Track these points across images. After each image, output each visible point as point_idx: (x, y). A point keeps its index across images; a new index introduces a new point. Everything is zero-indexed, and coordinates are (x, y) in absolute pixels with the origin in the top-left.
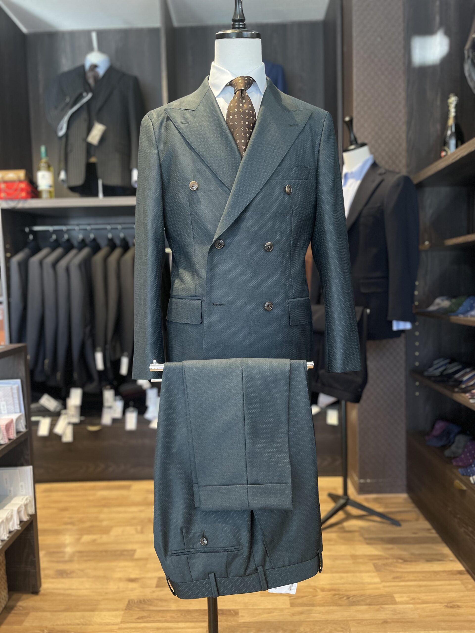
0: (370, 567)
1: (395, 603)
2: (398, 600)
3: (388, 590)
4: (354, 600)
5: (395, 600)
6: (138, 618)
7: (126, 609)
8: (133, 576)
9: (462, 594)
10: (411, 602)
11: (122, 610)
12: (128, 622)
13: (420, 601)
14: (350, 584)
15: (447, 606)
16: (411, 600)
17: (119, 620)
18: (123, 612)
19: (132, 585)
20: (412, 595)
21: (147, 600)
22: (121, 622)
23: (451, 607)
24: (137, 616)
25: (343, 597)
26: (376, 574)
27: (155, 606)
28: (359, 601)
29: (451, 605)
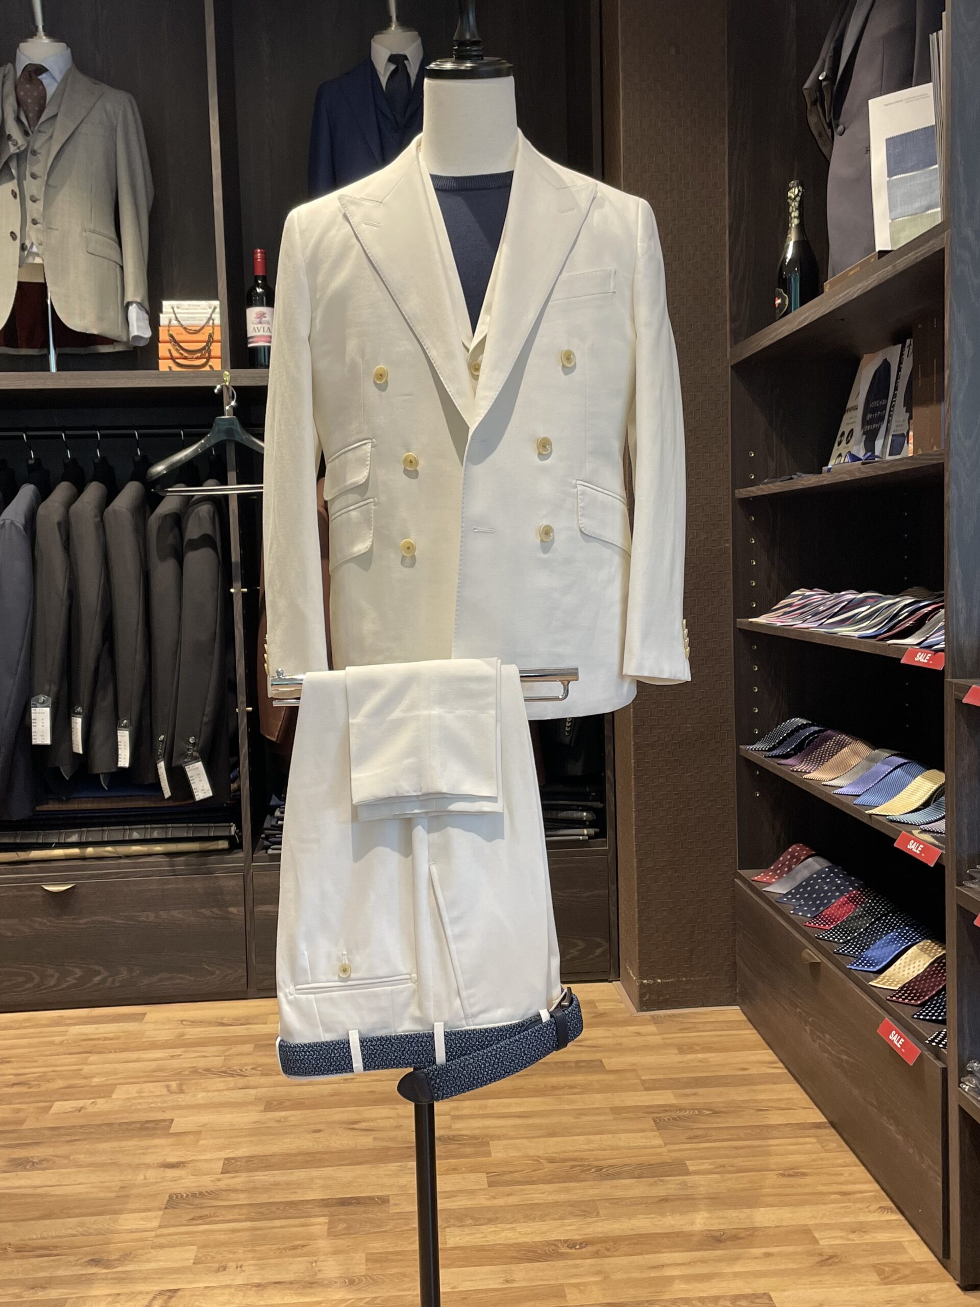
0: (649, 1123)
1: (687, 1173)
2: (691, 1168)
3: (674, 1155)
4: (610, 1172)
5: (688, 1169)
6: (193, 1219)
7: (166, 1208)
8: (172, 1159)
9: (814, 1156)
10: (717, 1170)
11: (160, 1209)
12: (173, 1226)
13: (734, 1169)
14: (604, 1150)
15: (783, 1175)
16: (717, 1168)
17: (155, 1224)
18: (162, 1212)
19: (170, 1173)
20: (720, 1161)
21: (207, 1192)
22: (160, 1227)
23: (790, 1176)
24: (191, 1216)
25: (590, 1170)
26: (657, 1133)
27: (222, 1200)
28: (618, 1173)
29: (791, 1172)
